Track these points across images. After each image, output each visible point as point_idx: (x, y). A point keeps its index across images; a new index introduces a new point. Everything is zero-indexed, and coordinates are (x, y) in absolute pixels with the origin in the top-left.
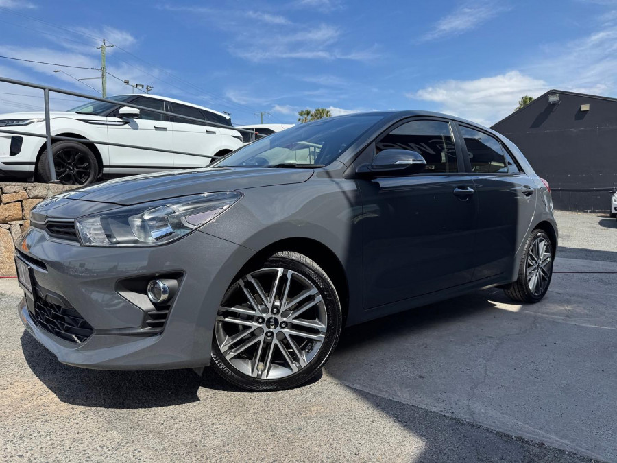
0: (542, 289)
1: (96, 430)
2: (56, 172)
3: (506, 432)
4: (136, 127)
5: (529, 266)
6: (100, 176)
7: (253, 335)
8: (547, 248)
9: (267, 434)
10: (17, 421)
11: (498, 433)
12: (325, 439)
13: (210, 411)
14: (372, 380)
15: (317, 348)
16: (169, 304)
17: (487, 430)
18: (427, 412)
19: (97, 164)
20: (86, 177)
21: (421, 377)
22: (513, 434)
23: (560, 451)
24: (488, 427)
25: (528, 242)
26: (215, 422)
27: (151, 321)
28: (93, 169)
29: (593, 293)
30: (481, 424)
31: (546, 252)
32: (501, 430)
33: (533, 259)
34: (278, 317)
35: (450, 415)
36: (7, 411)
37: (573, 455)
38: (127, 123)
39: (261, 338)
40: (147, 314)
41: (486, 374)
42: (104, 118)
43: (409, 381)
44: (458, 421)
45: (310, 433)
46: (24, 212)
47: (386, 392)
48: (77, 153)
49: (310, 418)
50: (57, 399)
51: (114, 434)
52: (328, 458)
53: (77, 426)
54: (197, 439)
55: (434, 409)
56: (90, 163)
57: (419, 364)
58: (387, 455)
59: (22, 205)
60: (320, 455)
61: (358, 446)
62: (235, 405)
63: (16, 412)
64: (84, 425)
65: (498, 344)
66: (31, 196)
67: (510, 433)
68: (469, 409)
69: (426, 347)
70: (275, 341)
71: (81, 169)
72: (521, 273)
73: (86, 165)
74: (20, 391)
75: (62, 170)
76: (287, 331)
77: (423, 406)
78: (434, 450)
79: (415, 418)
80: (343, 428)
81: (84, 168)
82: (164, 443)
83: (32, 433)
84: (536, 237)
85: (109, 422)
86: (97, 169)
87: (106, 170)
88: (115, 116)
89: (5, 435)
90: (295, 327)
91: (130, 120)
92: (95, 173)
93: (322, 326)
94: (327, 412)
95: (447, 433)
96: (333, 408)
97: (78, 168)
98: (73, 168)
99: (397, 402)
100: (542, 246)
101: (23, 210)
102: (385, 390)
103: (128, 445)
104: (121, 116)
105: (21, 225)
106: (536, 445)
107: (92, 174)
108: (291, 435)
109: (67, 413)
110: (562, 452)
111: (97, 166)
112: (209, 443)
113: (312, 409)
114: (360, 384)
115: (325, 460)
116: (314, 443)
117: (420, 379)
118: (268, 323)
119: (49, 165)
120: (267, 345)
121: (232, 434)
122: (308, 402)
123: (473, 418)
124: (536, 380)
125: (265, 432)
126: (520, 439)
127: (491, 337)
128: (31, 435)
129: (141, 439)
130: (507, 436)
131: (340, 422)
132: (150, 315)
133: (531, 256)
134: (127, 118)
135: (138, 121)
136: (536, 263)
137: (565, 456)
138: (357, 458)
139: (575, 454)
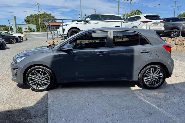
7: (36, 81)
15: (48, 85)
22: (48, 111)
30: (48, 108)
34: (41, 79)
35: (48, 104)
38: (88, 23)
39: (37, 82)
43: (59, 97)
68: (53, 105)
70: (40, 83)
76: (42, 81)
84: (151, 68)
88: (85, 21)
90: (44, 81)
93: (49, 82)
118: (39, 79)
120: (38, 83)
123: (50, 106)
135: (90, 22)
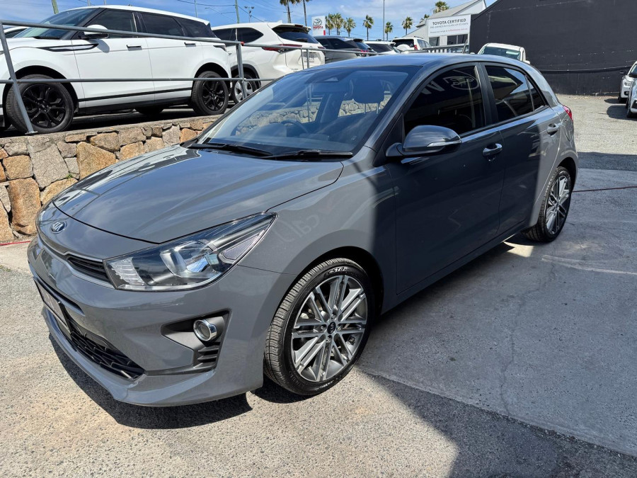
0: (558, 227)
1: (160, 457)
2: (28, 113)
3: (539, 425)
4: (106, 49)
5: (549, 206)
6: (76, 111)
8: (567, 185)
9: (320, 446)
10: (82, 452)
11: (532, 427)
12: (375, 449)
13: (261, 422)
14: (407, 368)
16: (218, 341)
17: (522, 423)
18: (465, 406)
19: (71, 98)
20: (62, 115)
21: (452, 359)
22: (546, 428)
23: (589, 444)
24: (522, 420)
25: (550, 183)
26: (268, 435)
27: (201, 358)
28: (67, 106)
29: (606, 221)
30: (516, 418)
31: (566, 189)
32: (534, 424)
33: (553, 199)
35: (485, 408)
36: (67, 439)
37: (600, 448)
38: (95, 45)
40: (196, 352)
41: (513, 350)
42: (68, 42)
43: (442, 366)
44: (494, 415)
45: (361, 443)
46: (8, 172)
47: (422, 382)
48: (46, 89)
49: (357, 424)
50: (111, 419)
51: (178, 458)
52: (382, 473)
53: (141, 453)
54: (257, 459)
55: (470, 402)
56: (63, 99)
57: (448, 342)
58: (435, 464)
59: (3, 165)
60: (375, 470)
61: (407, 455)
62: (283, 412)
63: (77, 439)
64: (147, 451)
65: (520, 306)
66: (10, 154)
67: (542, 427)
68: (503, 399)
69: (451, 317)
71: (54, 107)
72: (541, 216)
73: (58, 101)
74: (71, 410)
75: (34, 110)
77: (459, 399)
78: (477, 454)
79: (454, 415)
80: (390, 435)
81: (57, 105)
82: (227, 467)
83: (100, 466)
84: (557, 177)
85: (170, 445)
86: (72, 104)
87: (81, 104)
88: (80, 38)
89: (75, 471)
91: (98, 41)
92: (71, 109)
94: (372, 415)
95: (486, 432)
96: (376, 410)
97: (51, 105)
98: (46, 107)
99: (434, 395)
100: (562, 183)
101: (5, 170)
102: (421, 380)
103: (196, 473)
104: (88, 38)
105: (7, 187)
106: (568, 440)
107: (68, 110)
108: (343, 446)
109: (125, 437)
110: (591, 446)
111: (71, 101)
112: (269, 463)
113: (357, 411)
114: (395, 374)
115: (380, 476)
116: (367, 455)
117: (452, 362)
119: (18, 105)
121: (288, 450)
122: (351, 402)
123: (507, 410)
124: (561, 353)
125: (319, 445)
126: (553, 433)
127: (513, 297)
128: (100, 469)
129: (206, 464)
130: (541, 430)
131: (385, 426)
132: (201, 353)
133: (552, 197)
134: (95, 39)
135: (107, 41)
136: (556, 202)
137: (594, 451)
138: (407, 471)
139: (603, 448)
